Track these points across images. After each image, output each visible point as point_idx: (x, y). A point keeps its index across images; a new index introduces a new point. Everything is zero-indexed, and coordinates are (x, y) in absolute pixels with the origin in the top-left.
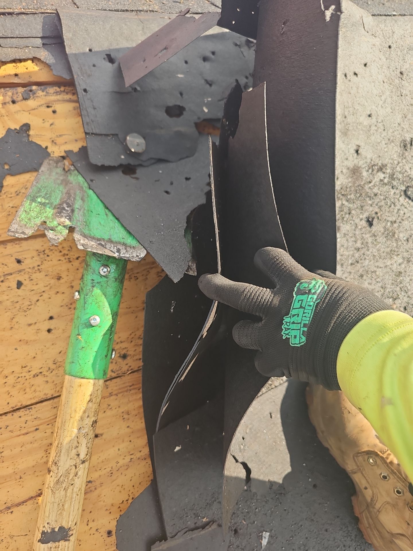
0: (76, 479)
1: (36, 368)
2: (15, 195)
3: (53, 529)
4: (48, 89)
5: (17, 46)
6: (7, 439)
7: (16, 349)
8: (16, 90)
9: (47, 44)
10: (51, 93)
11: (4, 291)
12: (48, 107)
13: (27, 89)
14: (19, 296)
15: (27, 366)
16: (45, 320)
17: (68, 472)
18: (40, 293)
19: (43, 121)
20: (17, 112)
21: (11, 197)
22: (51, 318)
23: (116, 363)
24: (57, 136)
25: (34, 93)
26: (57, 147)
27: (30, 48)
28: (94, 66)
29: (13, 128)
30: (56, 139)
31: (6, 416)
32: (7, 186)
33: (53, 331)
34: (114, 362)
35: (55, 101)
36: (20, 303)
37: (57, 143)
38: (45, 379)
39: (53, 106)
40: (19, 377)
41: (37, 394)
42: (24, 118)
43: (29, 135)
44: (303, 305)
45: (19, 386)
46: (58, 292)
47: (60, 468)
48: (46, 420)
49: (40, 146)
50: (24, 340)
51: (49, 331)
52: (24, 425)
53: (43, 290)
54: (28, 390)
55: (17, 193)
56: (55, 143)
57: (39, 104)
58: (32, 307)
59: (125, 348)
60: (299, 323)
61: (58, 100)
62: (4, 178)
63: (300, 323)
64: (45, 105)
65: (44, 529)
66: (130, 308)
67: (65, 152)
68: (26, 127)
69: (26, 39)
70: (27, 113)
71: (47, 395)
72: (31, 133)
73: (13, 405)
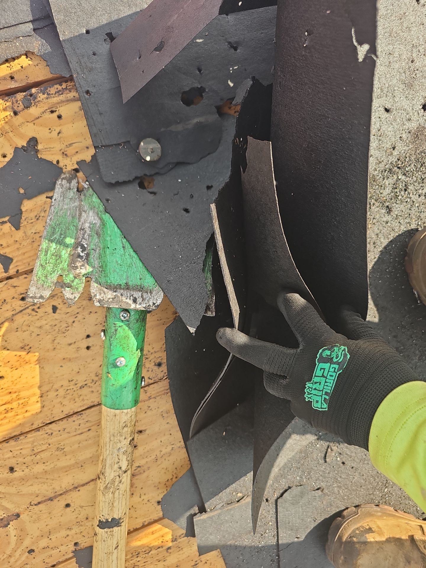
0: (121, 485)
1: (81, 379)
2: (36, 220)
3: (107, 520)
4: (49, 89)
5: (6, 39)
6: (66, 439)
7: (61, 366)
8: (15, 97)
9: (38, 29)
10: (52, 94)
11: (42, 317)
12: (52, 112)
13: (27, 94)
14: (56, 319)
15: (73, 380)
16: (83, 339)
17: (113, 481)
18: (75, 315)
19: (50, 131)
20: (20, 125)
21: (32, 223)
22: (88, 336)
23: (152, 371)
24: (67, 146)
25: (36, 98)
26: (69, 159)
27: (21, 38)
28: (94, 54)
29: (20, 146)
30: (66, 149)
31: (62, 421)
32: (26, 211)
33: (91, 348)
34: (150, 370)
35: (58, 103)
36: (58, 325)
37: (68, 155)
38: (91, 389)
39: (57, 109)
40: (68, 390)
41: (85, 402)
42: (30, 131)
43: (37, 151)
44: (325, 375)
45: (69, 397)
46: (91, 312)
47: (106, 478)
48: (96, 422)
49: (51, 163)
50: (67, 358)
51: (88, 348)
52: (78, 427)
53: (77, 312)
54: (77, 399)
55: (37, 218)
56: (66, 155)
57: (42, 110)
58: (69, 328)
59: (160, 357)
60: (321, 391)
61: (62, 102)
62: (21, 203)
63: (322, 391)
64: (48, 110)
65: (100, 519)
66: (161, 320)
67: (78, 163)
68: (33, 142)
69: (14, 27)
70: (32, 124)
71: (94, 402)
72: (40, 147)
73: (67, 413)
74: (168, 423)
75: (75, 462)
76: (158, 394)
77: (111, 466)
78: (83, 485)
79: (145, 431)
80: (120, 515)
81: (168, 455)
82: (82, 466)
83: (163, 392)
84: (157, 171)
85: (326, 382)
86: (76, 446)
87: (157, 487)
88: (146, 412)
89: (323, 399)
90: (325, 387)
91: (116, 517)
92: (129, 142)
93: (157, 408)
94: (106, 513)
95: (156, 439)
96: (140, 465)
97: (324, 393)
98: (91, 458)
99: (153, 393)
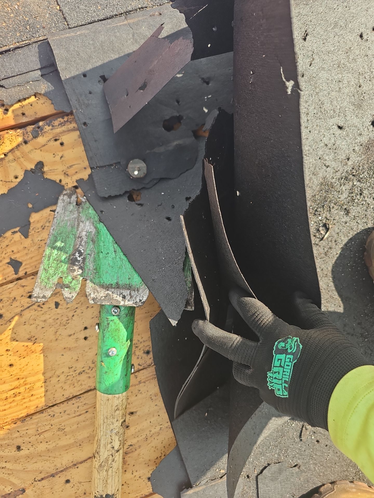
0: (114, 463)
1: (79, 366)
2: (41, 229)
3: (102, 496)
4: (53, 121)
5: (19, 84)
6: (66, 420)
7: (62, 355)
8: (26, 130)
9: (45, 75)
10: (56, 126)
11: (46, 312)
12: (56, 140)
13: (35, 127)
14: (58, 314)
15: (72, 367)
16: (81, 331)
17: (107, 460)
18: (74, 309)
19: (54, 156)
20: (30, 152)
21: (38, 232)
22: (86, 328)
23: (142, 358)
24: (68, 167)
25: (42, 130)
26: (70, 178)
27: (31, 82)
28: (90, 93)
29: (29, 169)
30: (67, 170)
31: (63, 404)
32: (33, 222)
33: (88, 339)
34: (140, 357)
35: (61, 133)
36: (60, 319)
37: (69, 175)
38: (88, 375)
39: (60, 138)
40: (68, 376)
41: (83, 387)
42: (37, 156)
43: (43, 173)
44: (282, 365)
45: (69, 382)
46: (88, 307)
47: (101, 457)
48: (92, 405)
49: (54, 182)
50: (67, 347)
51: (86, 338)
52: (77, 409)
53: (76, 307)
54: (76, 384)
55: (43, 227)
56: (67, 175)
57: (48, 139)
58: (70, 321)
59: (148, 346)
60: (280, 380)
61: (64, 132)
62: (29, 216)
63: (282, 379)
64: (53, 139)
66: (148, 312)
67: (77, 181)
68: (40, 165)
69: (26, 74)
70: (39, 151)
71: (91, 387)
72: (45, 169)
73: (67, 396)
74: (156, 405)
75: (74, 441)
76: (147, 379)
77: (105, 446)
78: (81, 463)
79: (136, 412)
80: (113, 492)
81: (157, 434)
82: (80, 445)
83: (152, 377)
84: (143, 186)
85: (284, 372)
86: (75, 426)
87: (147, 465)
88: (136, 396)
89: (283, 387)
90: (284, 376)
91: (110, 493)
92: (119, 163)
93: (146, 392)
94: (101, 489)
95: (146, 420)
96: (132, 444)
97: (283, 382)
98: (88, 437)
99: (143, 378)
